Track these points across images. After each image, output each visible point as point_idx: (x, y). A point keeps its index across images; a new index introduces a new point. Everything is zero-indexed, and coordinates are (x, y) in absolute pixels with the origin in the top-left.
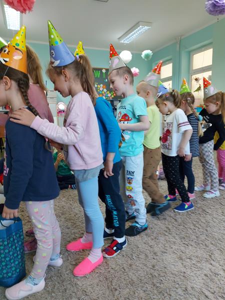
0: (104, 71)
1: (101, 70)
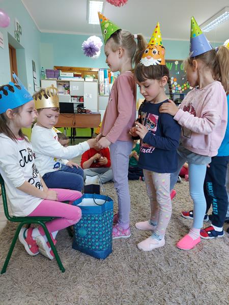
0: (177, 63)
1: (173, 61)
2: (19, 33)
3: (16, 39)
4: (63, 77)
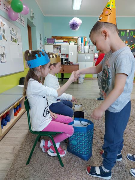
1: (126, 30)
2: (33, 18)
3: (31, 21)
4: (57, 43)
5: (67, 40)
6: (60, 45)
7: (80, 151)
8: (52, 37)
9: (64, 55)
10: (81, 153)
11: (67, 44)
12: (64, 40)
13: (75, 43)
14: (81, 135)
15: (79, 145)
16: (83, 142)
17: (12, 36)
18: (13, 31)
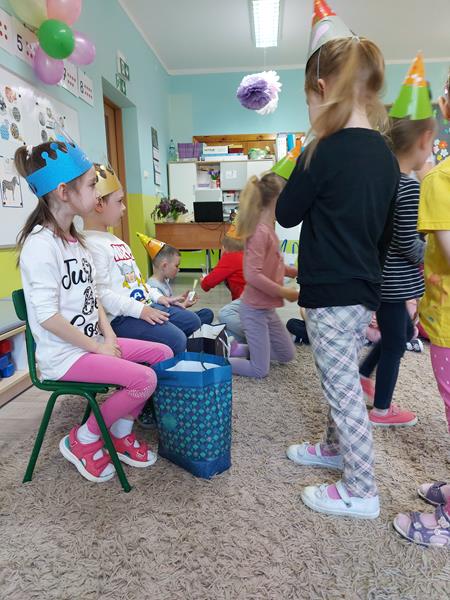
2: (123, 79)
3: (119, 88)
4: (209, 155)
5: (241, 146)
6: (218, 164)
7: (186, 449)
8: (195, 137)
9: (232, 195)
10: (189, 453)
11: (243, 157)
12: (232, 146)
13: (269, 153)
14: (187, 396)
15: (182, 431)
16: (195, 418)
17: (43, 131)
18: (50, 116)
